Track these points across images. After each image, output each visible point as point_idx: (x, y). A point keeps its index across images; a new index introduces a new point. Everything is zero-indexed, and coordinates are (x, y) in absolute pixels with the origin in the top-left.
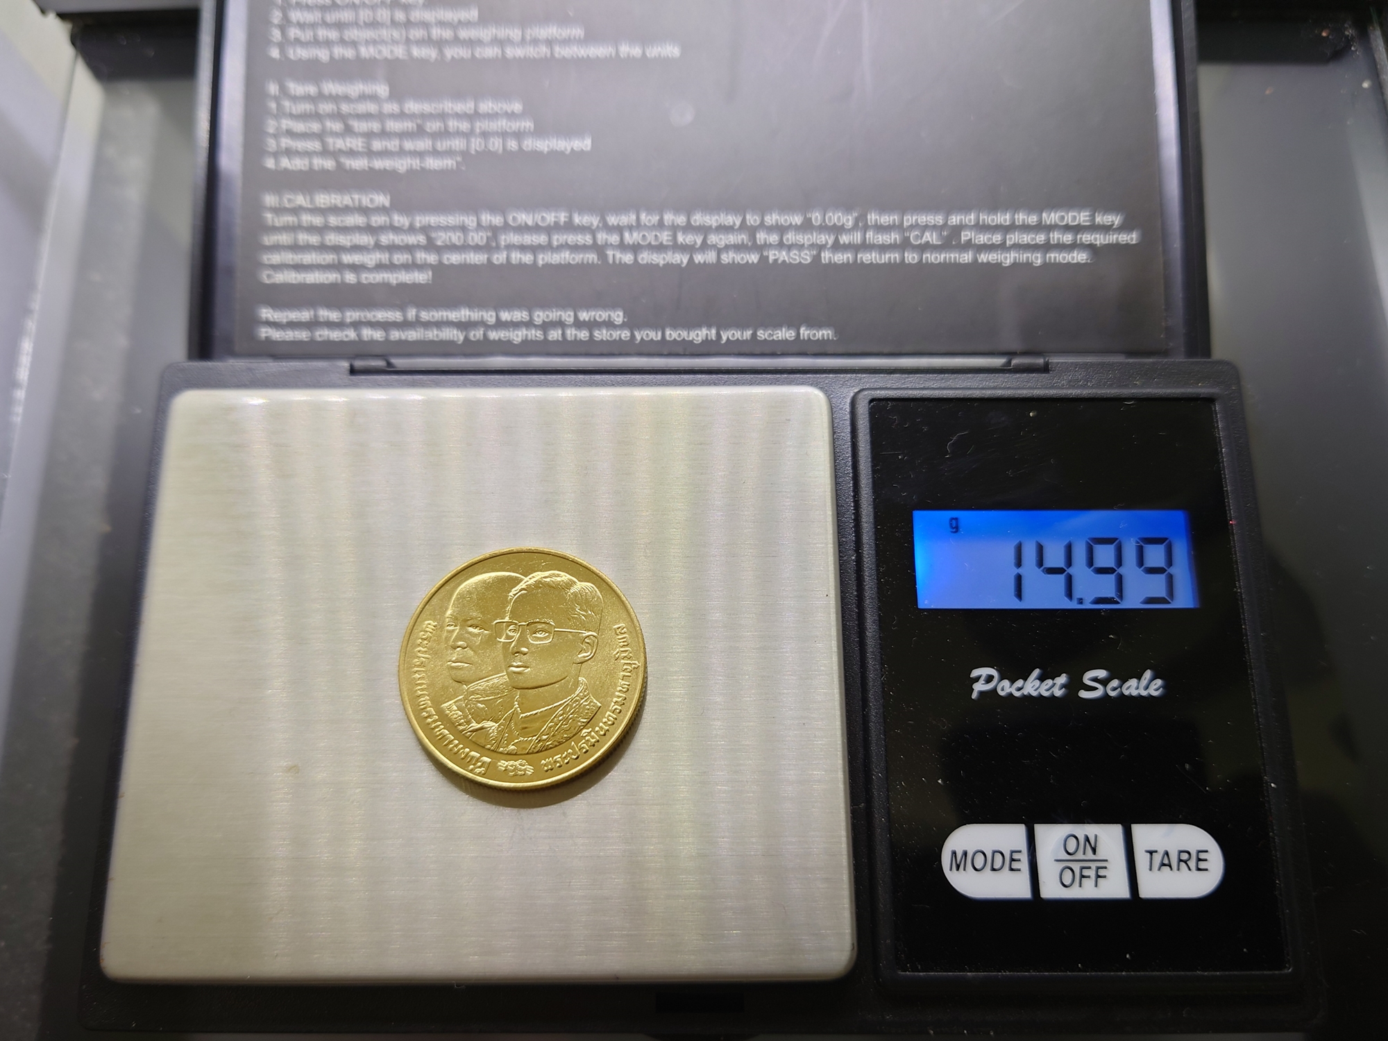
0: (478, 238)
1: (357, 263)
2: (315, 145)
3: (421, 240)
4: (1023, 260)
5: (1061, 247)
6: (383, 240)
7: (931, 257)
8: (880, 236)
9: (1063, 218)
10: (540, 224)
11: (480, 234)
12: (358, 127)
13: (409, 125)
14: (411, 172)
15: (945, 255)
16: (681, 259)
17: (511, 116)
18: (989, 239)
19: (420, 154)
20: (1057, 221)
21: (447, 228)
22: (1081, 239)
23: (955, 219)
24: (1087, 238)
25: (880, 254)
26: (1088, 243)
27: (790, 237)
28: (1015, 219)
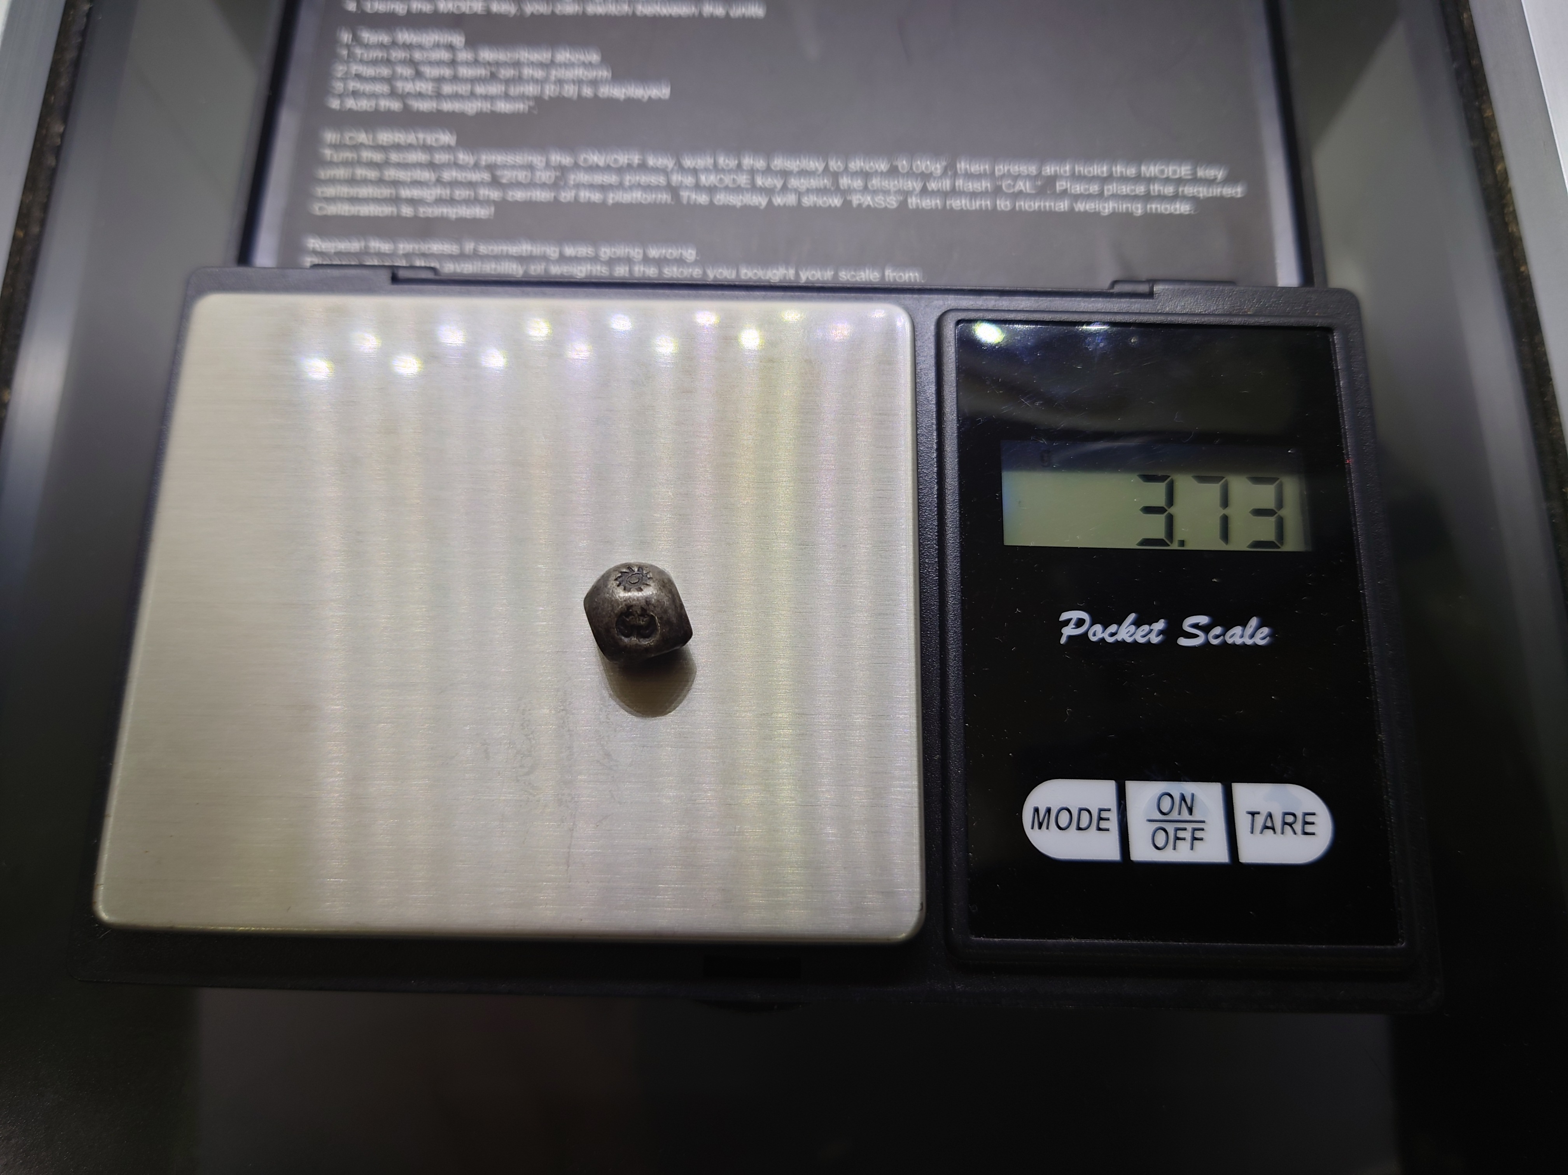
0: (545, 176)
1: (415, 198)
2: (384, 88)
3: (485, 178)
4: (1122, 210)
5: (1162, 198)
6: (445, 177)
7: (1025, 205)
8: (970, 184)
9: (1162, 172)
10: (612, 165)
11: (548, 173)
12: (430, 73)
13: (482, 72)
14: (480, 115)
15: (1039, 204)
16: (760, 201)
17: (588, 65)
18: (1085, 190)
19: (492, 98)
20: (1158, 174)
21: (513, 167)
22: (1183, 191)
23: (1049, 170)
24: (1189, 190)
25: (971, 200)
26: (1191, 195)
27: (875, 183)
28: (1112, 172)
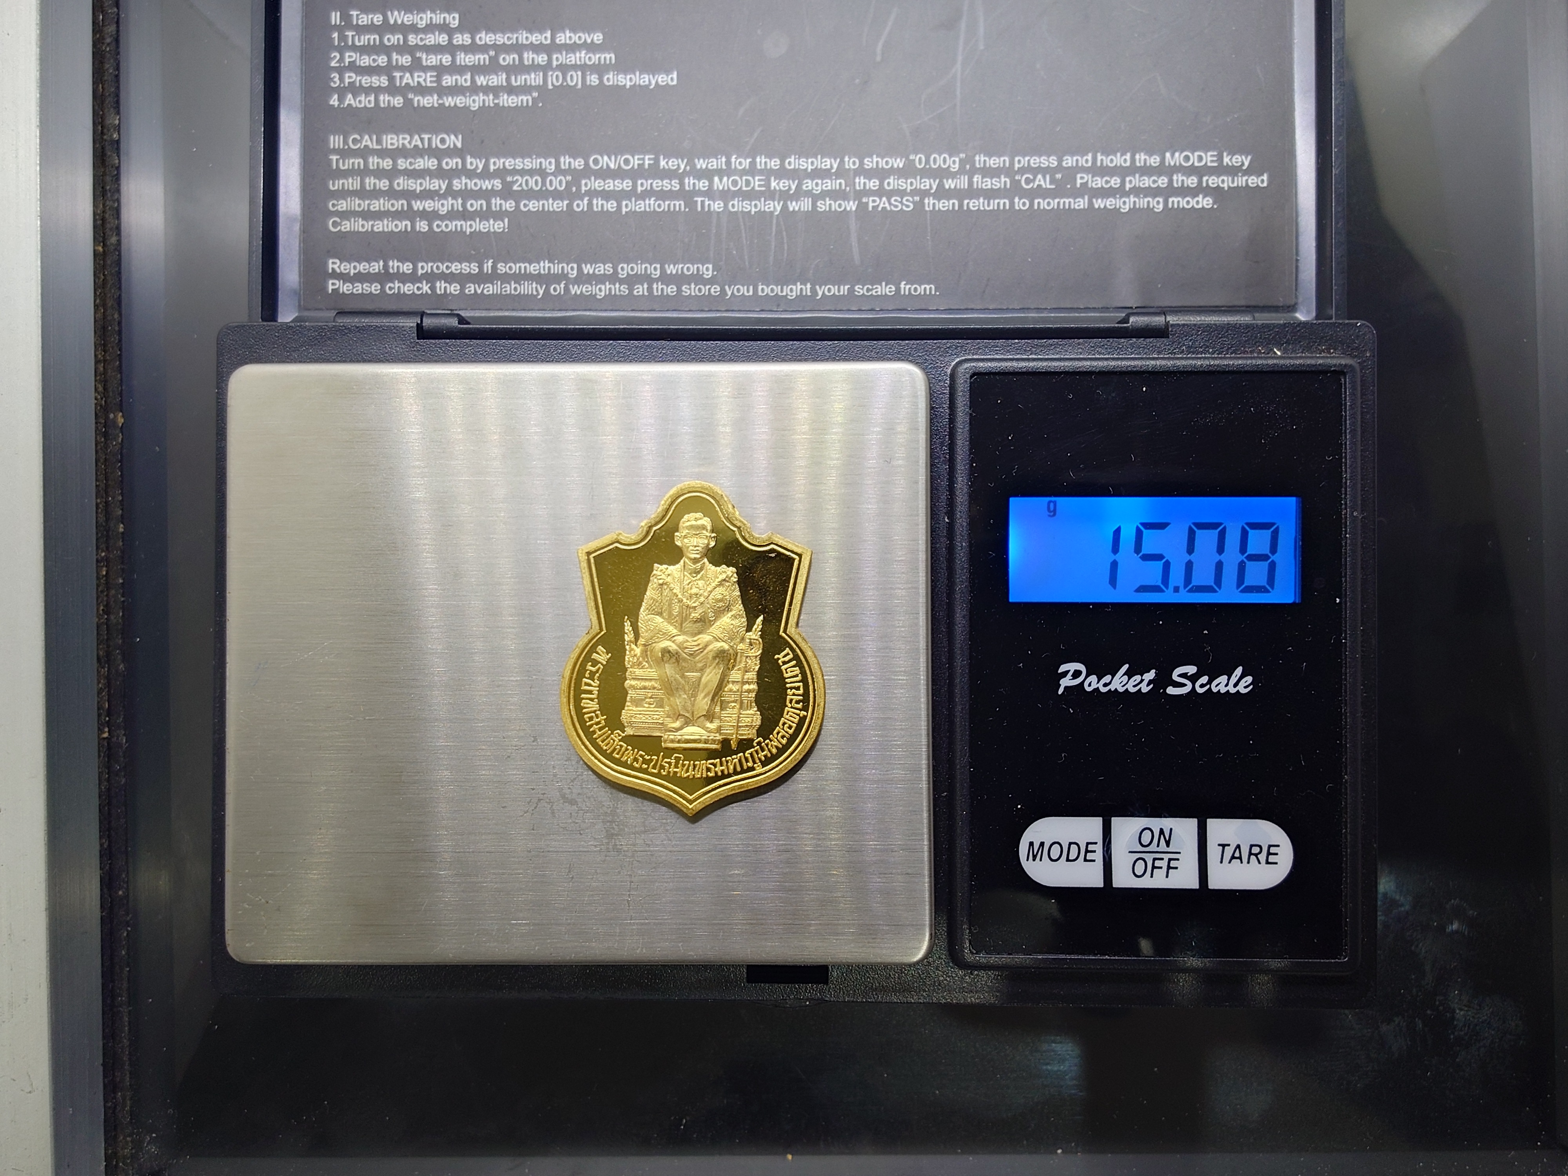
0: (558, 183)
1: (429, 210)
2: (381, 81)
3: (497, 185)
4: (1143, 205)
5: (1184, 191)
6: (455, 185)
7: (1042, 204)
8: (988, 181)
9: (1187, 158)
10: (624, 167)
11: (559, 178)
12: (427, 60)
14: (483, 110)
15: (1058, 201)
16: (775, 207)
17: (591, 48)
18: (1107, 183)
19: (495, 91)
20: (1181, 162)
21: (522, 172)
22: (1207, 182)
23: (1069, 161)
25: (988, 200)
26: (1215, 186)
27: (892, 183)
28: (1135, 161)
